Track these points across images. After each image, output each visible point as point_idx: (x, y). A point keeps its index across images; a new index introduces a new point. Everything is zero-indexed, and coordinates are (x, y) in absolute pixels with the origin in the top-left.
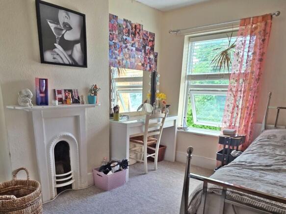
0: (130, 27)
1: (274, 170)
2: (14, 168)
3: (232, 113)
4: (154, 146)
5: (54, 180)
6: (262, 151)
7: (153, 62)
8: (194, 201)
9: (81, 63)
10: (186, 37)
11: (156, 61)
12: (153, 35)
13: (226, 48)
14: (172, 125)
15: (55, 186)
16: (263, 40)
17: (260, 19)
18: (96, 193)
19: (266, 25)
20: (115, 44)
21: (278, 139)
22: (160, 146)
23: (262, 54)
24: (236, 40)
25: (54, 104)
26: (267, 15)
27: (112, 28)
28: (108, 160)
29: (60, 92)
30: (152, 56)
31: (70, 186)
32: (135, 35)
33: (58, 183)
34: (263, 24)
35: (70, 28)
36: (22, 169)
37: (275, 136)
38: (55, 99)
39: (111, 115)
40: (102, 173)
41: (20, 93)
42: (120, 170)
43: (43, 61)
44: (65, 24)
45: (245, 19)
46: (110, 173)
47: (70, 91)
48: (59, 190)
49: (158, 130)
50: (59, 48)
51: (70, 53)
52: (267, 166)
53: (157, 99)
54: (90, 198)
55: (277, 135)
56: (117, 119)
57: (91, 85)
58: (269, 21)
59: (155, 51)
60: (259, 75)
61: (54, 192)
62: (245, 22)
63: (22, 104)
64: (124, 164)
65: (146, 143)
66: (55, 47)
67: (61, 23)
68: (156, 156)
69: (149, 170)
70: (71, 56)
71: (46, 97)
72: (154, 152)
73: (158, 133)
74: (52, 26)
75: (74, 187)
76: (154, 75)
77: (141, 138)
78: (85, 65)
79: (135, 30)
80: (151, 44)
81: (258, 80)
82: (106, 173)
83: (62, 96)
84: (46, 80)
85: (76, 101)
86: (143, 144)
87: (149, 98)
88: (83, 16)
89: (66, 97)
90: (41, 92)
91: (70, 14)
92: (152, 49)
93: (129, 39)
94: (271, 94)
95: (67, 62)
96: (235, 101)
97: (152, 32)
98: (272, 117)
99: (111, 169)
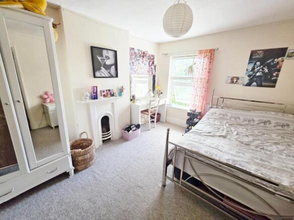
0: (141, 53)
1: (212, 136)
2: (80, 132)
3: (195, 99)
4: (154, 114)
5: (101, 136)
6: (208, 122)
7: (154, 70)
8: (171, 154)
9: (115, 76)
10: (171, 57)
11: (155, 69)
12: (153, 56)
13: (192, 64)
14: (164, 103)
15: (101, 139)
16: (210, 62)
17: (208, 51)
18: (123, 142)
19: (211, 54)
20: (133, 62)
21: (217, 115)
22: (158, 114)
23: (210, 69)
24: (197, 60)
25: (100, 98)
26: (212, 50)
27: (131, 55)
28: (130, 124)
29: (104, 91)
30: (153, 67)
31: (110, 139)
32: (143, 57)
33: (103, 138)
34: (210, 54)
35: (109, 58)
36: (84, 132)
37: (215, 113)
38: (101, 95)
39: (131, 100)
40: (126, 132)
41: (83, 94)
42: (136, 130)
43: (95, 77)
44: (106, 57)
45: (201, 51)
46: (131, 131)
47: (109, 90)
48: (104, 141)
49: (156, 107)
50: (103, 69)
51: (109, 71)
52: (209, 133)
53: (156, 89)
54: (120, 146)
55: (217, 112)
56: (134, 102)
57: (120, 86)
58: (213, 53)
59: (155, 64)
60: (208, 80)
61: (101, 142)
62: (201, 52)
63: (84, 100)
64: (138, 126)
65: (150, 114)
66: (101, 69)
67: (104, 56)
68: (155, 120)
69: (151, 128)
70: (109, 73)
71: (97, 95)
72: (154, 118)
73: (156, 108)
74: (99, 58)
75: (112, 139)
76: (154, 77)
77: (147, 111)
78: (117, 76)
79: (144, 55)
80: (152, 61)
81: (207, 82)
82: (128, 131)
83: (105, 93)
84: (96, 87)
85: (113, 95)
86: (148, 114)
87: (151, 88)
88: (116, 52)
89: (107, 94)
90: (94, 93)
91: (109, 51)
92: (153, 63)
93: (141, 59)
94: (214, 90)
95: (107, 76)
96: (196, 93)
97: (153, 54)
98: (215, 102)
99: (131, 129)
